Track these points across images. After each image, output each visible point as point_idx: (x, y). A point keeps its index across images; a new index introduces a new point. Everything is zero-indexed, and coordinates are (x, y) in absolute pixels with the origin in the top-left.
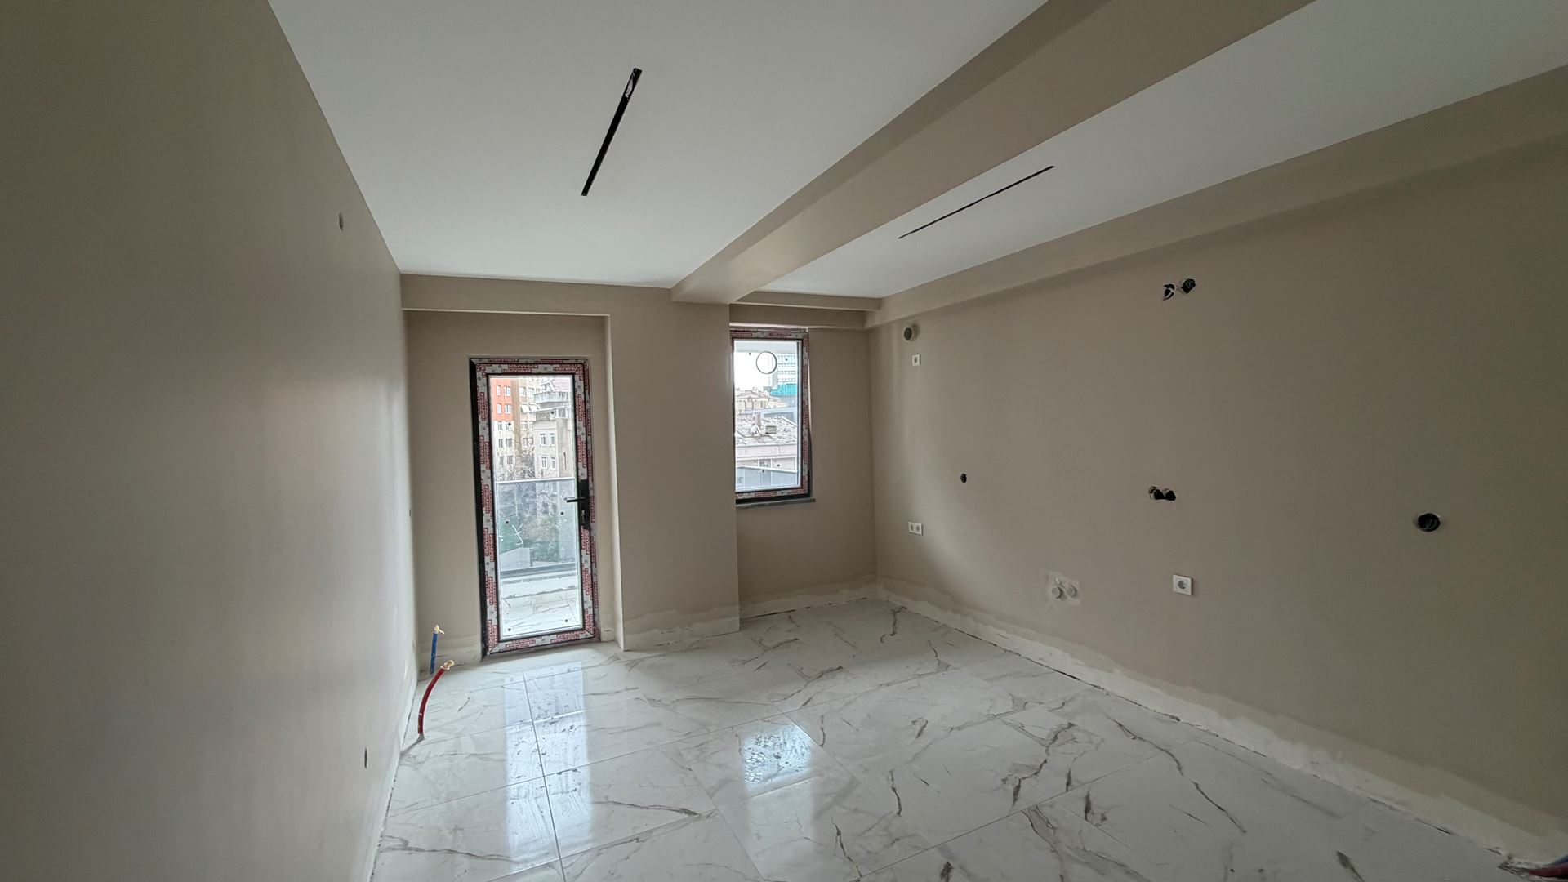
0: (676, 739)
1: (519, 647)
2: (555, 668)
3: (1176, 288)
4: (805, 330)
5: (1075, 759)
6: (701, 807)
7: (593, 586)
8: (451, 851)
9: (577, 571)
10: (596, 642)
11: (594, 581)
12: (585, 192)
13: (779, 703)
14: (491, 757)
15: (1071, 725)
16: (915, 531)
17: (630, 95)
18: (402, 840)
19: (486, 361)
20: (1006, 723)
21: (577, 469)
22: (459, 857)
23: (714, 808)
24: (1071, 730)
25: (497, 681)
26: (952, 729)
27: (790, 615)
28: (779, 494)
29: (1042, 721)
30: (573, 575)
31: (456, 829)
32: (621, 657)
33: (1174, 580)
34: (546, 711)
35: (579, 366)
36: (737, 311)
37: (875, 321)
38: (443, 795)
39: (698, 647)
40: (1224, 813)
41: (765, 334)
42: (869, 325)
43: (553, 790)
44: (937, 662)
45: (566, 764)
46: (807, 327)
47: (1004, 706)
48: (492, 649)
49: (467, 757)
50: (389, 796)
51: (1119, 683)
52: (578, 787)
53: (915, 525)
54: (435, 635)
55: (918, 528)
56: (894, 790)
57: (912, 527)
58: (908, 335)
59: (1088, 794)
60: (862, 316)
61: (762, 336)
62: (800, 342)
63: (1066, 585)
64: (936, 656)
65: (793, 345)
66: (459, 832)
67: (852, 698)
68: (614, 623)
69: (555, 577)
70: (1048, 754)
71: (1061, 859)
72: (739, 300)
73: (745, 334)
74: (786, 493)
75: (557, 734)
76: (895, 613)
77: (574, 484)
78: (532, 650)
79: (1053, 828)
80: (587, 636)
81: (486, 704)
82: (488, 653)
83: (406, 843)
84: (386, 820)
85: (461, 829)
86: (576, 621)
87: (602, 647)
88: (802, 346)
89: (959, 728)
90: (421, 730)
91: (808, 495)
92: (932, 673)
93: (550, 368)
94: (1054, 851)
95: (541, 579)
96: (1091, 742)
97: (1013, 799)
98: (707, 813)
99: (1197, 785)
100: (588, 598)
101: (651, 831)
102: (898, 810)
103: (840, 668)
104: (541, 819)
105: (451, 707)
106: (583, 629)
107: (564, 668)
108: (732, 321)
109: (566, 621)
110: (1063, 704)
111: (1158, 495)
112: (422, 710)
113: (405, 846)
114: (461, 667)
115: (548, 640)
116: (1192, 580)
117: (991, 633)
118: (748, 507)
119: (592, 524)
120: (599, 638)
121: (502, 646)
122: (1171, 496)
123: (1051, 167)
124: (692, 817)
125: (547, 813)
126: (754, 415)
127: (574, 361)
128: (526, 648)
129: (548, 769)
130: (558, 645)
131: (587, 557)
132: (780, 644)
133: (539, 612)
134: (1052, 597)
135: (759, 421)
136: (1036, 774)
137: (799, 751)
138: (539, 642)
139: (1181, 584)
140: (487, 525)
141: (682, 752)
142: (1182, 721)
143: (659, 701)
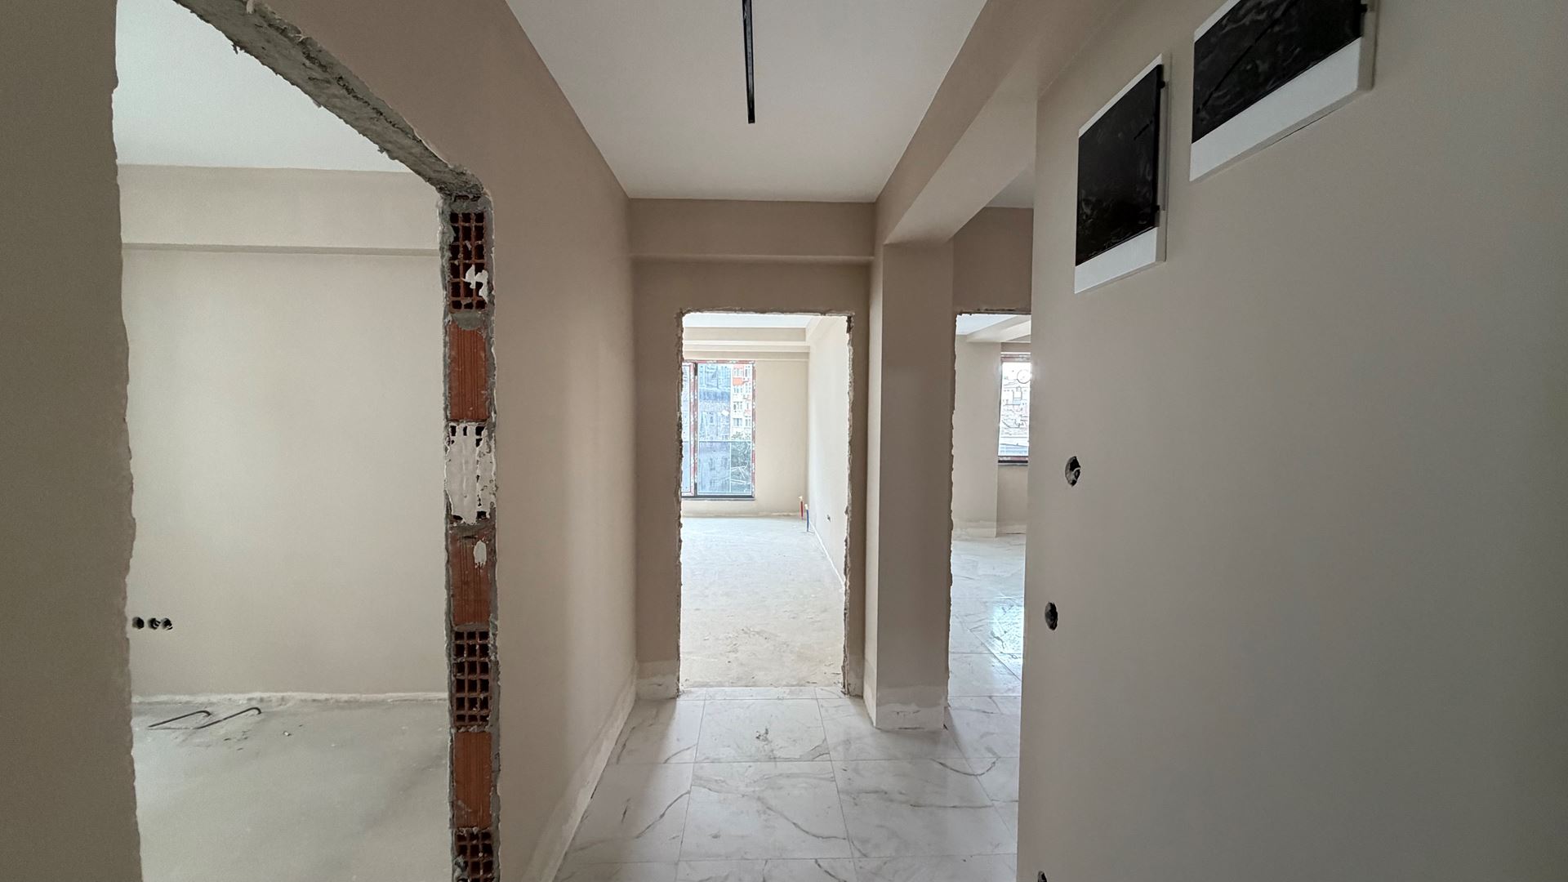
118: (1003, 466)
126: (1021, 406)
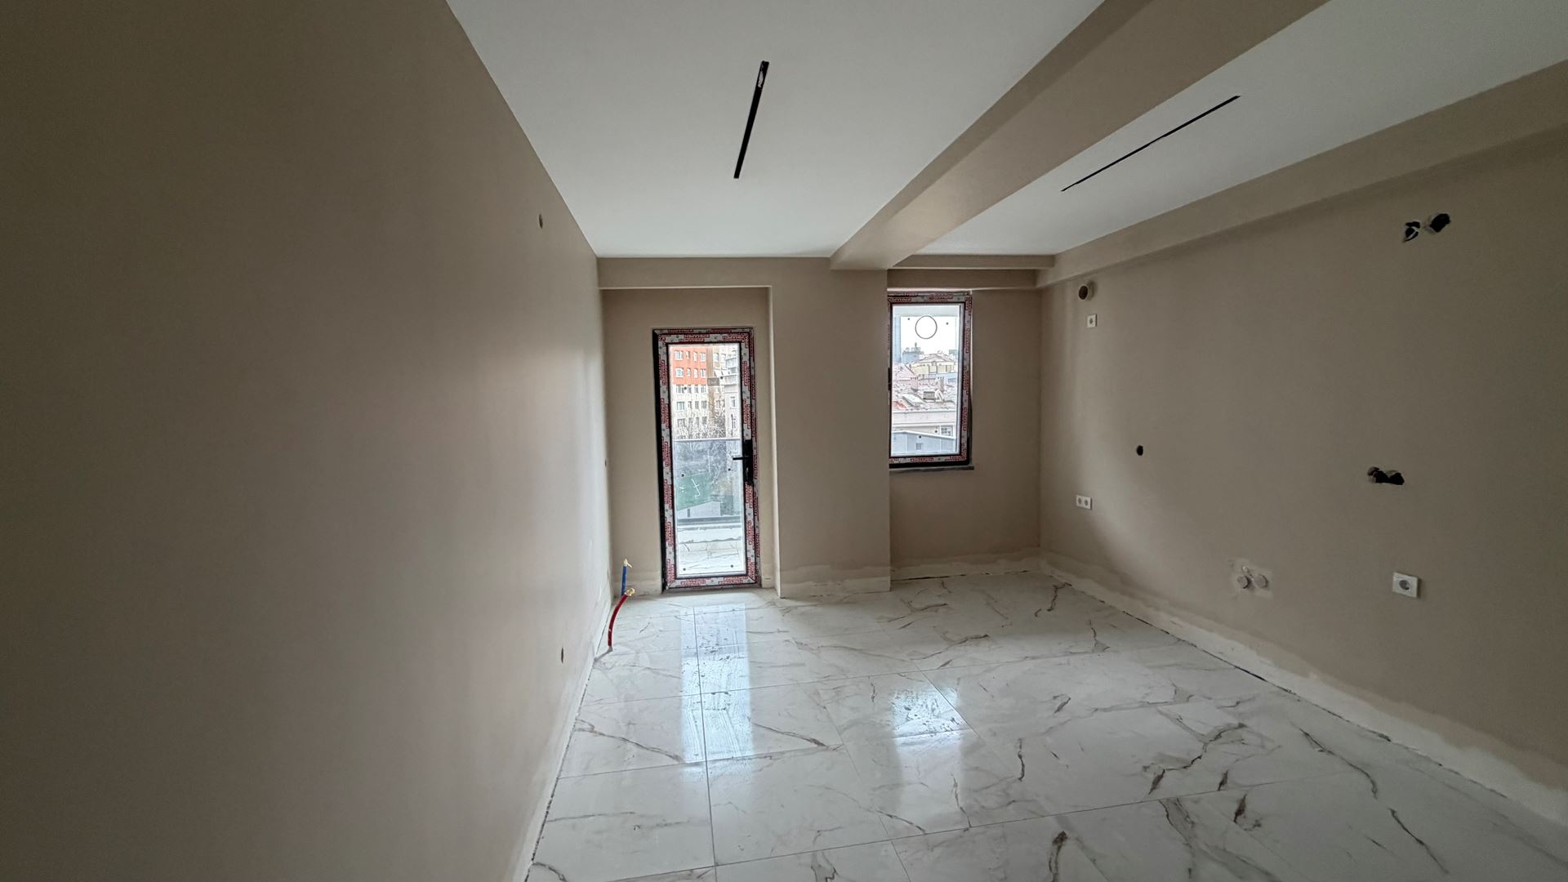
0: (816, 680)
1: (692, 585)
2: (720, 607)
3: (1422, 225)
4: (968, 293)
5: (1238, 760)
6: (831, 740)
7: (756, 537)
8: (624, 740)
9: (742, 524)
10: (758, 588)
11: (757, 532)
12: (737, 175)
13: (919, 661)
14: (661, 672)
15: (1241, 726)
16: (1083, 505)
17: (762, 84)
18: (590, 725)
19: (666, 331)
20: (1161, 713)
21: (743, 430)
22: (629, 746)
23: (841, 743)
24: (1240, 731)
25: (672, 612)
26: (1096, 710)
27: (943, 581)
28: (936, 460)
29: (1205, 716)
30: (739, 526)
31: (629, 724)
32: (777, 604)
33: (1395, 579)
34: (709, 641)
35: (745, 334)
36: (894, 276)
37: (1048, 280)
38: (623, 696)
39: (849, 601)
40: (1424, 847)
41: (925, 298)
42: (1040, 285)
43: (706, 707)
44: (1094, 642)
45: (720, 687)
46: (970, 290)
47: (1164, 694)
48: (670, 586)
49: (643, 670)
50: (583, 691)
51: (1314, 689)
52: (727, 707)
53: (1084, 499)
54: (625, 568)
55: (1086, 502)
56: (1020, 757)
57: (1080, 501)
58: (1083, 293)
59: (1245, 797)
60: (1033, 275)
61: (922, 301)
62: (962, 305)
63: (1256, 575)
64: (1095, 636)
65: (956, 309)
66: (631, 726)
67: (993, 666)
68: (773, 573)
69: (727, 527)
70: (1205, 751)
71: (1194, 855)
72: (897, 265)
73: (904, 299)
74: (943, 459)
75: (715, 662)
76: (1056, 588)
77: (739, 443)
78: (703, 588)
79: (1193, 823)
80: (749, 582)
81: (661, 628)
82: (667, 588)
83: (593, 727)
84: (580, 708)
85: (634, 724)
86: (740, 567)
87: (760, 592)
88: (965, 309)
89: (1105, 710)
90: (610, 643)
91: (968, 461)
92: (1086, 652)
93: (720, 337)
94: (1187, 844)
95: (715, 528)
96: (1263, 747)
97: (1150, 787)
98: (835, 747)
99: (1393, 812)
100: (751, 547)
101: (783, 753)
102: (1020, 776)
103: (986, 636)
104: (695, 727)
105: (634, 629)
106: (746, 575)
107: (730, 607)
108: (891, 286)
109: (732, 566)
110: (1238, 703)
111: (1379, 476)
112: (611, 627)
113: (592, 730)
114: (644, 597)
115: (716, 581)
116: (1420, 582)
117: (1163, 620)
118: (902, 472)
119: (755, 481)
120: (761, 585)
121: (678, 583)
122: (1397, 479)
123: (1236, 97)
124: (821, 748)
125: (699, 723)
127: (741, 330)
128: (697, 587)
129: (706, 689)
130: (724, 587)
131: (750, 511)
132: (929, 607)
133: (712, 558)
134: (1238, 588)
135: (942, 386)
136: (1185, 767)
137: (930, 707)
138: (708, 582)
139: (1404, 584)
140: (666, 477)
141: (821, 692)
142: (1394, 741)
143: (806, 645)
